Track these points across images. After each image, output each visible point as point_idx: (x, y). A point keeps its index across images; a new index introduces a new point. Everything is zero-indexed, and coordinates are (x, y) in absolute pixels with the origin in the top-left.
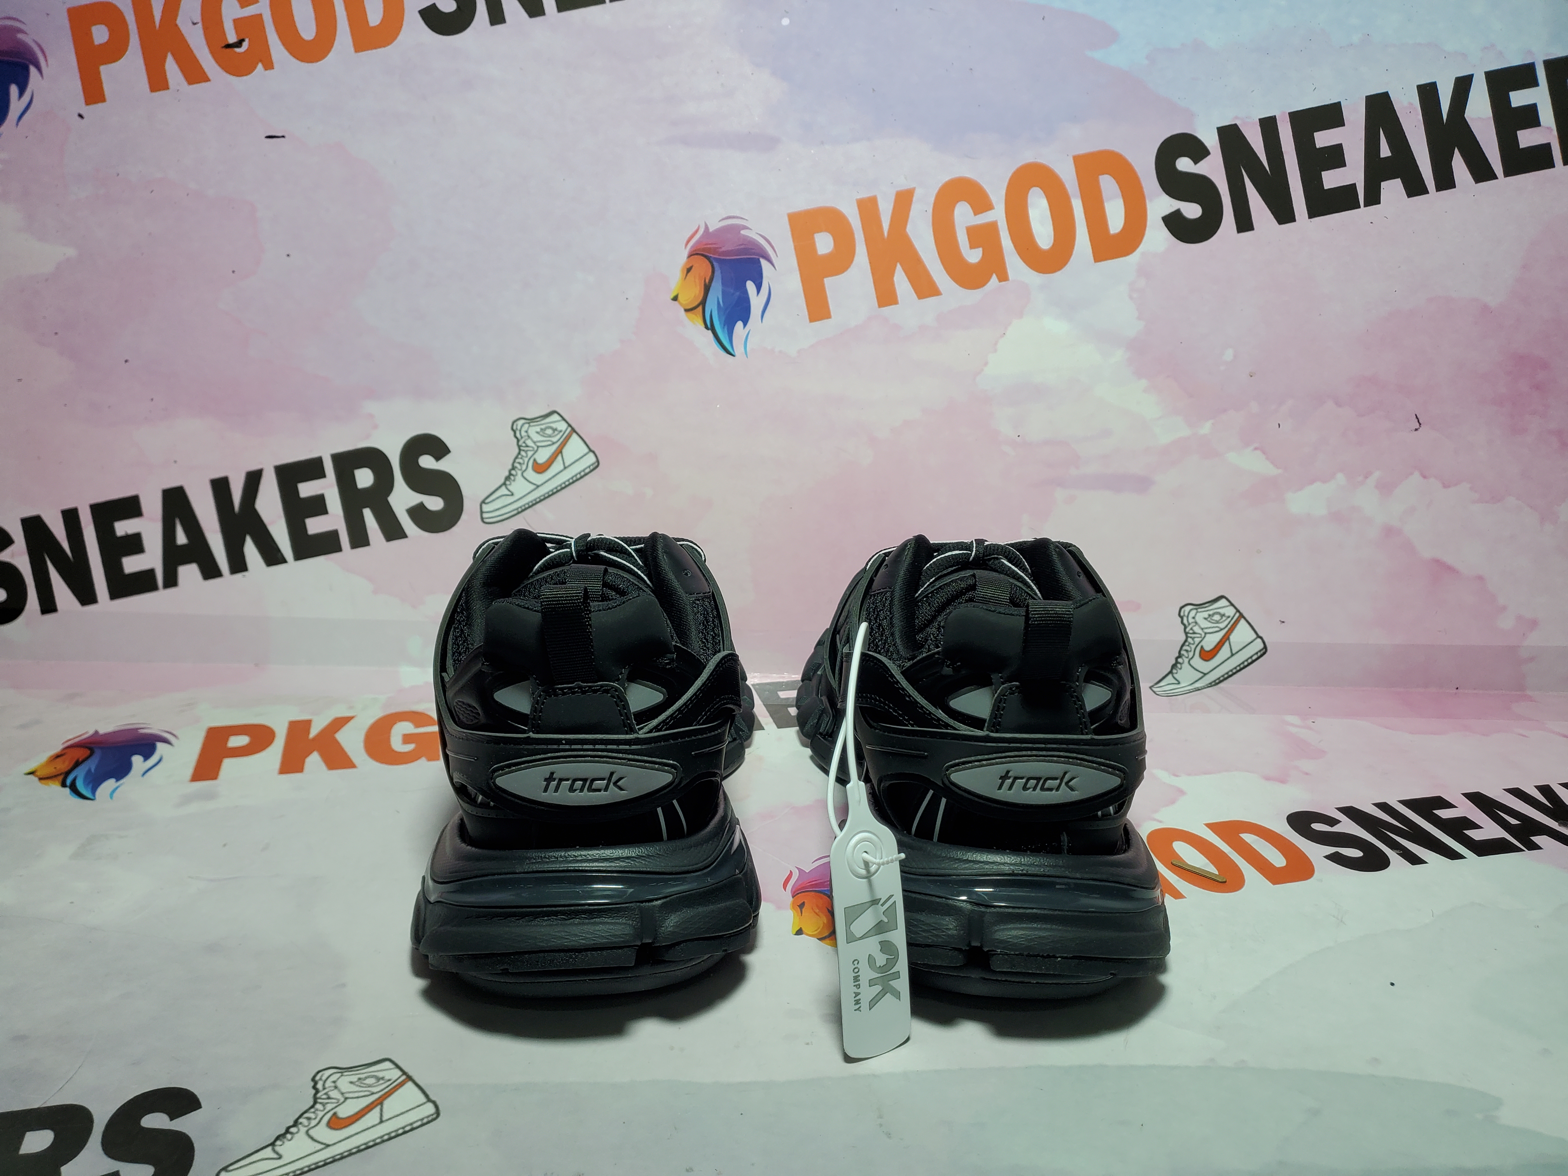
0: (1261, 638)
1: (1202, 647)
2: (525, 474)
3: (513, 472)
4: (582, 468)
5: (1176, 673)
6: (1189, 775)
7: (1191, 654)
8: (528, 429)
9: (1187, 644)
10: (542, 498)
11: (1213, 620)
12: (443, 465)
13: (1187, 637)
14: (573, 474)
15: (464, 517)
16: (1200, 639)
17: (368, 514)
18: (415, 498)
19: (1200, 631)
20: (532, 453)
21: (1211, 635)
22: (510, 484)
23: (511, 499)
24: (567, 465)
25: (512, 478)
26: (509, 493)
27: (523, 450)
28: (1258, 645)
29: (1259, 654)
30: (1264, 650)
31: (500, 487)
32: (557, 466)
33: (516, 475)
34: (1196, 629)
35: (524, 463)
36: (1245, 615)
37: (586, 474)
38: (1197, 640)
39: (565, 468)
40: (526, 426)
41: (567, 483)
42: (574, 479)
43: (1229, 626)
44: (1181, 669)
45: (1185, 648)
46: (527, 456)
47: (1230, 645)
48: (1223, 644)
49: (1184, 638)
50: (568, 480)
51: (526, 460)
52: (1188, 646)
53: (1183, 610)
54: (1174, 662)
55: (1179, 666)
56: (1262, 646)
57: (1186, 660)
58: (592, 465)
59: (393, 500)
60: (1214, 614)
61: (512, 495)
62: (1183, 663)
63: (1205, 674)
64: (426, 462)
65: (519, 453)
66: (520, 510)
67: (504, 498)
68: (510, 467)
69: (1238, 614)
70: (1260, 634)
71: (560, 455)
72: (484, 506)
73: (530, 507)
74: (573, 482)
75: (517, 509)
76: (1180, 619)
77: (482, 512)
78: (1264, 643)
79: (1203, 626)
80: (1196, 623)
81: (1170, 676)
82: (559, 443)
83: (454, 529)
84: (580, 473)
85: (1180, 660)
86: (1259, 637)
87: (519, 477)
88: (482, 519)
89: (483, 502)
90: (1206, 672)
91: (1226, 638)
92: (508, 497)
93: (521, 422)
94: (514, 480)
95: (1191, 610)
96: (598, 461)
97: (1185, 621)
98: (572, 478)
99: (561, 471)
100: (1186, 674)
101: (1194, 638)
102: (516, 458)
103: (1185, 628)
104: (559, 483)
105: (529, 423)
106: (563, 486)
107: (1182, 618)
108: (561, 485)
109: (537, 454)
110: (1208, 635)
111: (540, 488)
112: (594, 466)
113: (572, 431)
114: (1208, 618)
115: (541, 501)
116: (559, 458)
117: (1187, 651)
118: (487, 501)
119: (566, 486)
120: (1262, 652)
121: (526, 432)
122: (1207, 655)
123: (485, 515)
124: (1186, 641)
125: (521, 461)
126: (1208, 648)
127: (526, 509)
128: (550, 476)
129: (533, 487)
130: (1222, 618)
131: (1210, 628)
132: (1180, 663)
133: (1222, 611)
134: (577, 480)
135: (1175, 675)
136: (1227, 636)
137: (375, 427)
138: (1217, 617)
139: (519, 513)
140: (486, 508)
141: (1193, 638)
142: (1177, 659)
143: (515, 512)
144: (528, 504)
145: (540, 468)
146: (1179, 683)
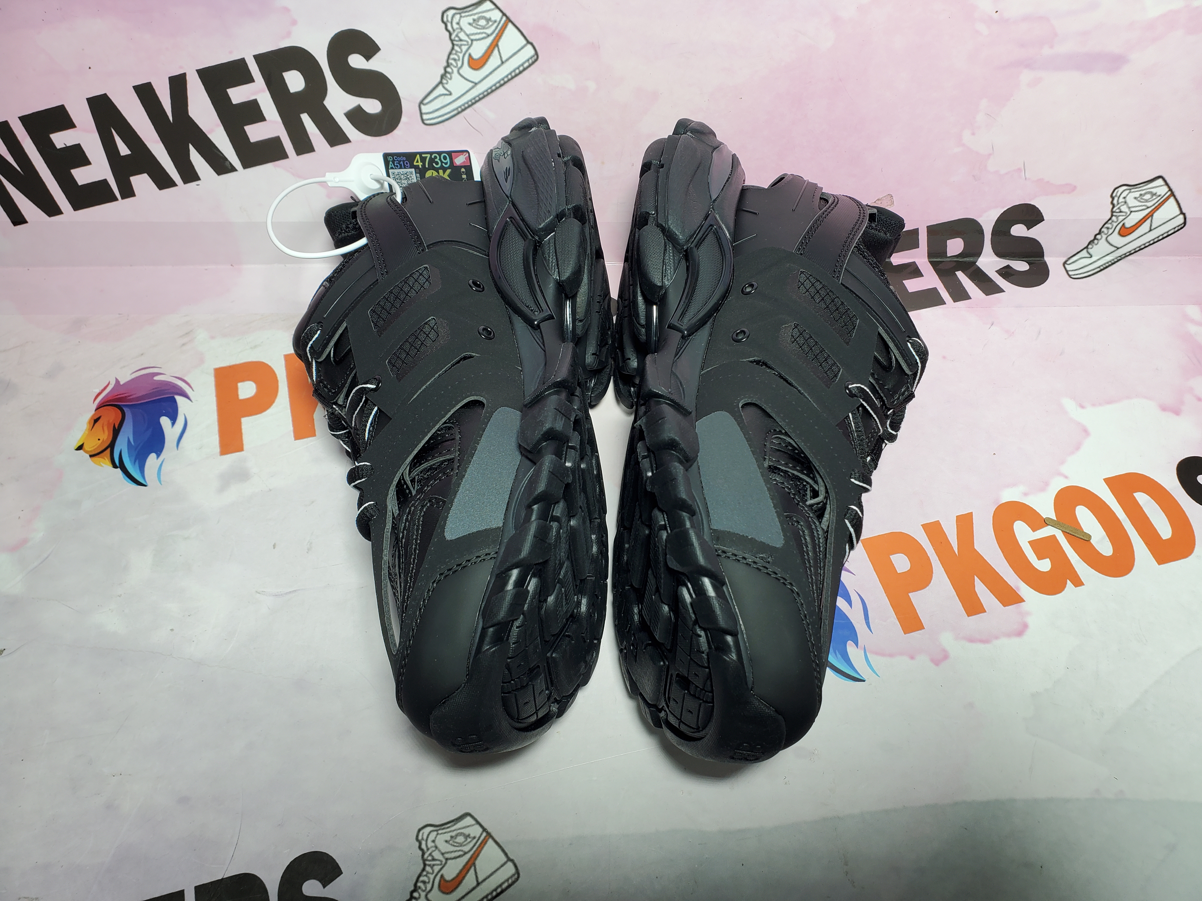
0: (1184, 214)
1: (1124, 224)
2: (461, 71)
3: (449, 70)
4: (520, 63)
5: (1091, 248)
6: (1094, 405)
7: (1111, 231)
8: (460, 20)
9: (1110, 222)
10: (481, 96)
11: (1143, 199)
12: (375, 64)
13: (1112, 216)
14: (512, 69)
15: (404, 119)
16: (1124, 217)
17: (305, 118)
18: (352, 102)
19: (1127, 210)
20: (466, 47)
21: (1136, 213)
22: (447, 83)
23: (449, 99)
24: (504, 59)
25: (448, 75)
26: (447, 93)
27: (457, 45)
28: (1180, 220)
29: (1176, 229)
30: (1183, 225)
31: (437, 86)
32: (494, 61)
33: (453, 72)
34: (1124, 208)
35: (459, 60)
36: (1176, 194)
37: (525, 69)
38: (1121, 218)
39: (503, 63)
40: (458, 16)
41: (506, 79)
42: (513, 74)
43: (1156, 205)
44: (1096, 244)
45: (1106, 226)
46: (461, 52)
47: (1151, 221)
48: (1145, 221)
49: (1109, 216)
50: (507, 76)
51: (461, 55)
52: (1111, 223)
53: (1116, 191)
54: (1092, 238)
55: (1096, 241)
56: (1182, 221)
57: (1104, 236)
58: (531, 58)
59: (328, 103)
60: (1146, 194)
61: (451, 94)
62: (1101, 239)
63: (1118, 248)
64: (356, 61)
65: (453, 49)
66: (460, 109)
67: (443, 97)
68: (445, 64)
69: (1169, 193)
70: (1184, 211)
71: (496, 49)
72: (422, 107)
73: (469, 106)
74: (512, 78)
75: (457, 109)
76: (1110, 200)
77: (421, 114)
78: (1185, 219)
79: (1130, 206)
80: (1125, 202)
81: (1085, 250)
82: (494, 35)
83: (396, 132)
84: (518, 68)
85: (1098, 237)
86: (1182, 213)
87: (455, 75)
88: (423, 120)
89: (421, 103)
90: (1119, 246)
91: (1150, 215)
92: (446, 97)
93: (451, 13)
94: (451, 79)
95: (1125, 190)
96: (536, 53)
97: (1115, 202)
98: (510, 74)
99: (499, 67)
100: (1101, 249)
101: (1119, 216)
102: (450, 54)
103: (1114, 206)
104: (498, 79)
105: (460, 14)
106: (502, 82)
107: (1113, 199)
108: (499, 82)
109: (472, 48)
110: (1132, 213)
111: (478, 86)
112: (533, 59)
113: (508, 21)
114: (1139, 197)
115: (480, 99)
116: (496, 51)
117: (1108, 228)
118: (426, 101)
119: (505, 83)
120: (1180, 227)
121: (458, 23)
122: (1125, 232)
123: (425, 117)
124: (1110, 219)
125: (456, 57)
126: (1128, 225)
127: (466, 109)
128: (487, 73)
129: (471, 85)
130: (1152, 197)
131: (1137, 206)
132: (1097, 239)
133: (1154, 191)
134: (516, 75)
135: (1090, 250)
136: (1150, 214)
137: (294, 23)
138: (1148, 197)
139: (459, 113)
140: (424, 109)
141: (1117, 217)
142: (1096, 235)
143: (455, 112)
144: (467, 103)
145: (477, 64)
146: (1091, 257)
